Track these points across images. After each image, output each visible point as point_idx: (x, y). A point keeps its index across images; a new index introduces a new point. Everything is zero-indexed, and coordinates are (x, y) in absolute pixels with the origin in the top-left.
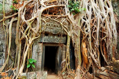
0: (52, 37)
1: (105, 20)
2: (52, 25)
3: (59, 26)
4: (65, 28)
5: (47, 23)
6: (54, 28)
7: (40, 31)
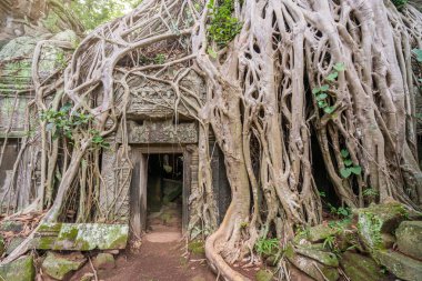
0: (154, 127)
1: (328, 44)
2: (148, 93)
3: (169, 94)
4: (190, 96)
5: (134, 89)
6: (154, 100)
7: (114, 114)
